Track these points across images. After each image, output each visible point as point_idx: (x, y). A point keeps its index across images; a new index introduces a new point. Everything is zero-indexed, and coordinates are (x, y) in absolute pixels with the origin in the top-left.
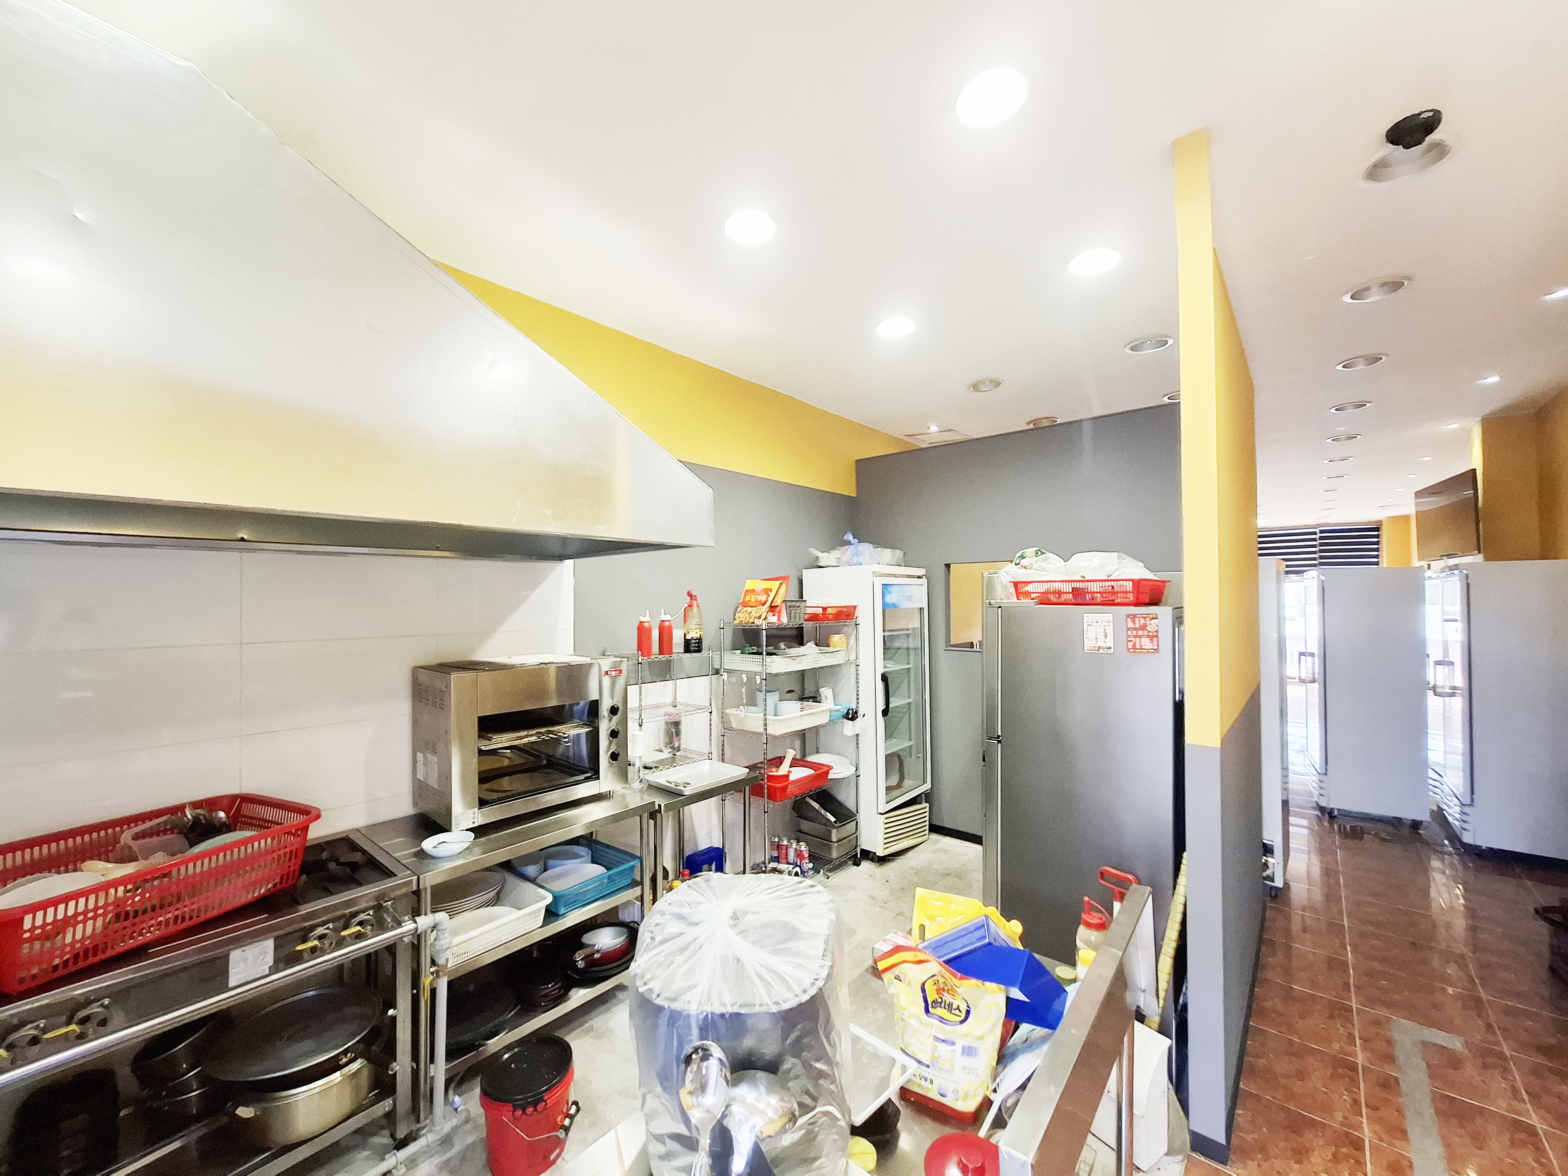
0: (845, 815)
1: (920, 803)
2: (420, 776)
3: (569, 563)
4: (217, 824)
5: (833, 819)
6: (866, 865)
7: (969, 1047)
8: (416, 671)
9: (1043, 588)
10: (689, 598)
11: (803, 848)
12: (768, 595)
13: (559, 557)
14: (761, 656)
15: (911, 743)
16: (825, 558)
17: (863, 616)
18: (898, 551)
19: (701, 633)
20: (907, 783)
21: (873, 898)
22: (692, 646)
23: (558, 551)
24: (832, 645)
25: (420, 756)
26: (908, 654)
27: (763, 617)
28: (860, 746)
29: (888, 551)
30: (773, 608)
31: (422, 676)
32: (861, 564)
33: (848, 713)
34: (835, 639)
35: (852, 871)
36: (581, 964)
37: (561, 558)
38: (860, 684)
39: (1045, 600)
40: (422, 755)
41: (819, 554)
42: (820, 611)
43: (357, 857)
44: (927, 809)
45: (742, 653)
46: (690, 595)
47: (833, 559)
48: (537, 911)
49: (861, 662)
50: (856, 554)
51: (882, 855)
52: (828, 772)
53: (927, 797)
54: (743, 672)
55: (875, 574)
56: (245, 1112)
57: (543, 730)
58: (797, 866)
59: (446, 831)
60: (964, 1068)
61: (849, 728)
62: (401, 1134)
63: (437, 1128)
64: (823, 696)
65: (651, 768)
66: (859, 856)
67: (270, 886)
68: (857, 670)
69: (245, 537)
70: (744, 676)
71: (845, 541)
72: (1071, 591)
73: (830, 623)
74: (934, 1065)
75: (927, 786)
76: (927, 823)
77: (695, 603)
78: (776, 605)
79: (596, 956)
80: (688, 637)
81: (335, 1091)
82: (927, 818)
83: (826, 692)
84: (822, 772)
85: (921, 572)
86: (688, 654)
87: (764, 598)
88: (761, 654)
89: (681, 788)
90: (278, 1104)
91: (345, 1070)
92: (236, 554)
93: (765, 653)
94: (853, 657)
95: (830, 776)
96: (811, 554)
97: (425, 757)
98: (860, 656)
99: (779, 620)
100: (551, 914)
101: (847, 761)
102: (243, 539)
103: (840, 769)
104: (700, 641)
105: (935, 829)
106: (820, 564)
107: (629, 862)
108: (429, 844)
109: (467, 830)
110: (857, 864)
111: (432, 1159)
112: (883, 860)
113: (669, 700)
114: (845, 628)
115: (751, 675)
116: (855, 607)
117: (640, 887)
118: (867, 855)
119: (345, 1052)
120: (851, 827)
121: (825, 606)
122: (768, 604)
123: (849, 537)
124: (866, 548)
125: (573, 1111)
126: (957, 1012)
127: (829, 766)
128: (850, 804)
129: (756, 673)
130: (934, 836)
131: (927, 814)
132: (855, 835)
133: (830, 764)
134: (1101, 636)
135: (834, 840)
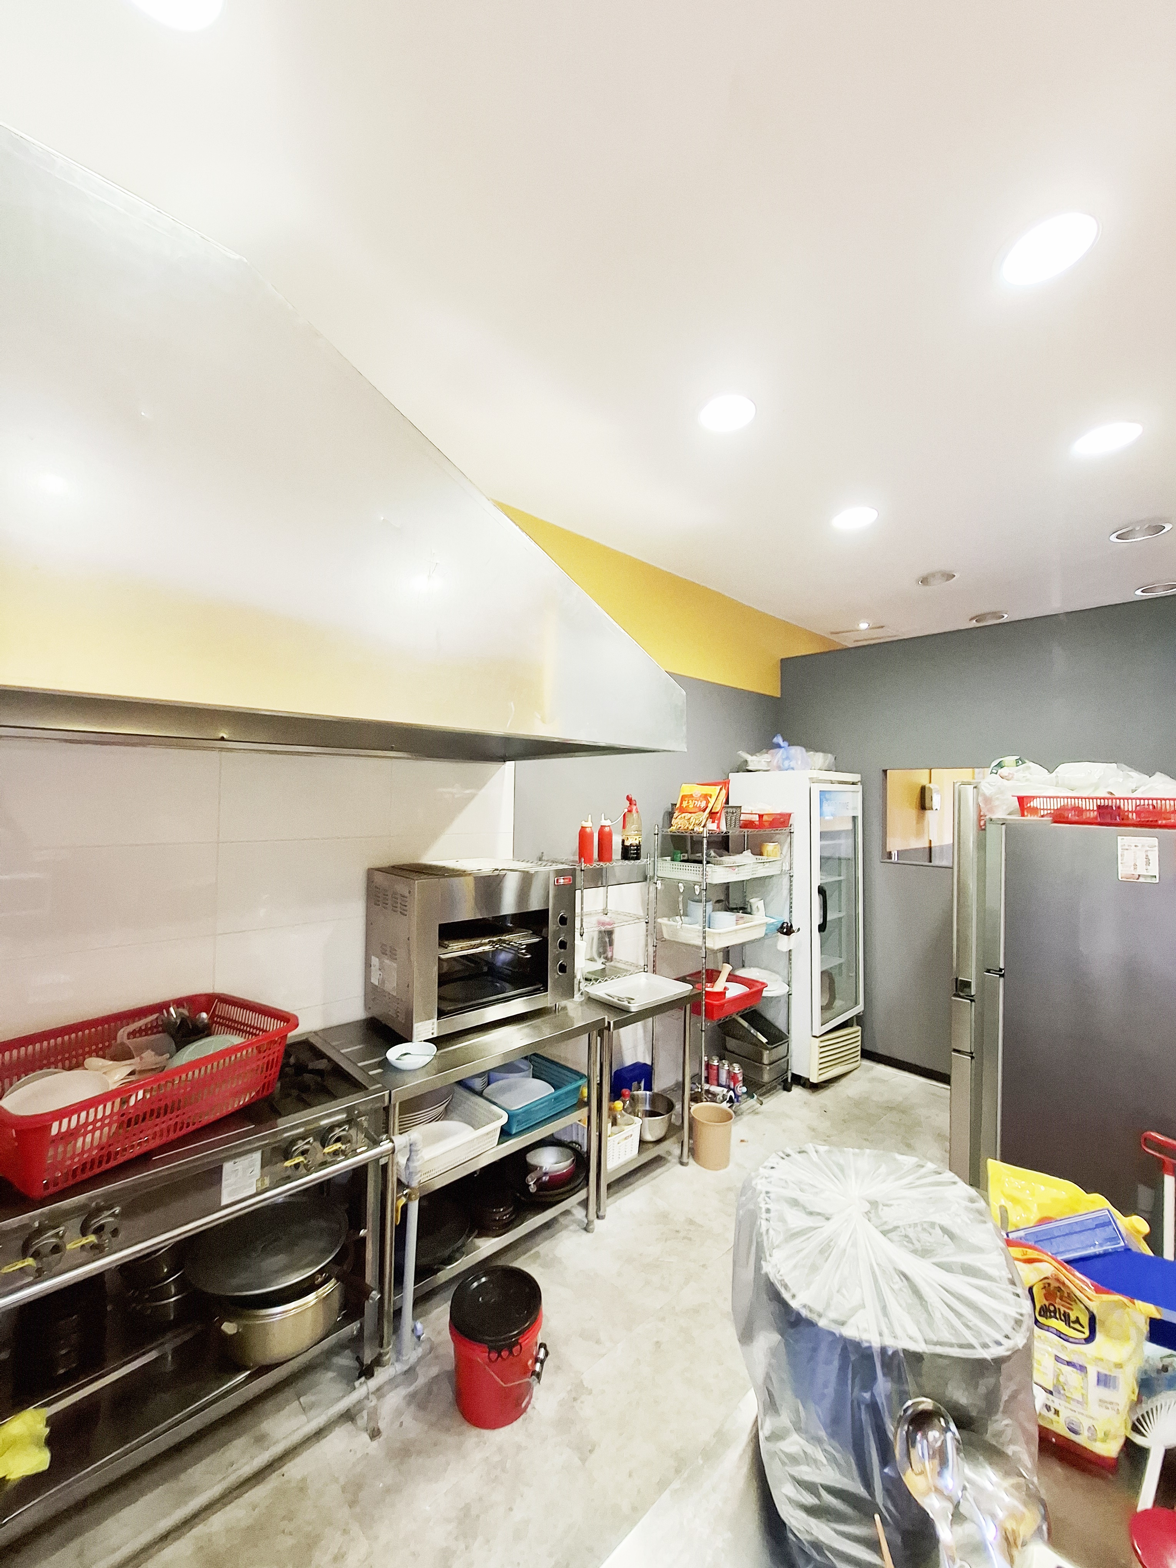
0: (777, 1037)
1: (852, 1026)
2: (375, 981)
3: (510, 765)
4: (200, 1025)
5: (765, 1040)
6: (796, 1090)
7: (1106, 1375)
8: (371, 873)
9: (1056, 805)
10: (628, 802)
11: (736, 1071)
12: (708, 802)
13: (502, 758)
14: (700, 865)
15: (842, 960)
16: (754, 761)
17: (799, 824)
18: (830, 755)
19: (640, 839)
20: (838, 1003)
21: (814, 1130)
22: (630, 853)
23: (501, 752)
24: (765, 854)
25: (375, 961)
26: (840, 865)
27: (702, 825)
28: (792, 962)
29: (820, 755)
30: (713, 815)
31: (379, 878)
32: (793, 769)
33: (782, 927)
34: (769, 847)
35: (783, 1096)
36: (533, 1189)
37: (504, 759)
38: (794, 896)
39: (1059, 817)
40: (377, 959)
41: (749, 758)
42: (756, 818)
43: (322, 1064)
44: (859, 1033)
45: (673, 860)
46: (629, 799)
47: (764, 763)
48: (495, 1130)
49: (795, 872)
50: (787, 758)
51: (815, 1082)
52: (761, 991)
53: (859, 1020)
54: (679, 881)
55: (813, 781)
56: (229, 1328)
57: (495, 939)
58: (731, 1089)
59: (406, 1041)
60: (1100, 1400)
61: (784, 943)
62: (367, 1359)
63: (405, 1358)
64: (754, 908)
65: (591, 980)
66: (789, 1080)
67: (253, 1094)
68: (791, 881)
69: (225, 737)
70: (680, 885)
71: (773, 743)
72: (1095, 808)
73: (768, 831)
74: (1059, 1393)
75: (859, 1009)
76: (859, 1048)
77: (634, 808)
78: (717, 811)
79: (544, 1178)
80: (627, 843)
81: (309, 1314)
82: (859, 1043)
83: (756, 903)
84: (756, 989)
85: (856, 777)
86: (627, 862)
87: (703, 804)
88: (701, 862)
89: (626, 1003)
90: (261, 1322)
91: (321, 1291)
92: (215, 754)
93: (705, 862)
94: (786, 867)
95: (764, 994)
96: (739, 756)
97: (381, 963)
98: (794, 866)
99: (718, 827)
100: (505, 1133)
101: (780, 979)
102: (223, 739)
103: (774, 989)
104: (638, 847)
105: (867, 1055)
106: (749, 768)
107: (576, 1081)
108: (393, 1054)
109: (425, 1041)
110: (787, 1089)
111: (398, 1389)
112: (815, 1087)
113: (600, 907)
114: (778, 836)
115: (690, 887)
116: (790, 815)
117: (586, 1109)
118: (798, 1080)
119: (320, 1272)
120: (781, 1050)
121: (761, 813)
122: (708, 810)
123: (778, 739)
124: (797, 751)
125: (541, 1355)
126: (1077, 1326)
127: (763, 983)
128: (781, 1024)
129: (695, 883)
130: (867, 1063)
131: (859, 1038)
132: (786, 1059)
133: (765, 981)
134: (1141, 862)
135: (766, 1061)
